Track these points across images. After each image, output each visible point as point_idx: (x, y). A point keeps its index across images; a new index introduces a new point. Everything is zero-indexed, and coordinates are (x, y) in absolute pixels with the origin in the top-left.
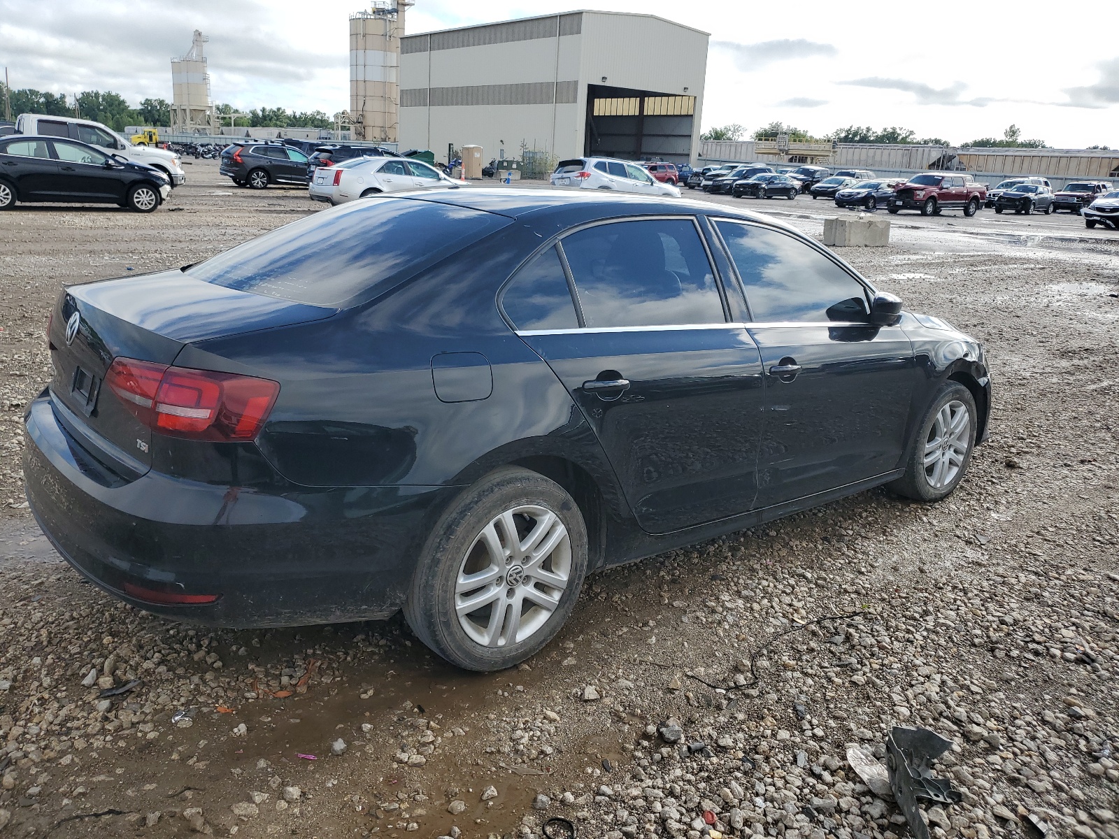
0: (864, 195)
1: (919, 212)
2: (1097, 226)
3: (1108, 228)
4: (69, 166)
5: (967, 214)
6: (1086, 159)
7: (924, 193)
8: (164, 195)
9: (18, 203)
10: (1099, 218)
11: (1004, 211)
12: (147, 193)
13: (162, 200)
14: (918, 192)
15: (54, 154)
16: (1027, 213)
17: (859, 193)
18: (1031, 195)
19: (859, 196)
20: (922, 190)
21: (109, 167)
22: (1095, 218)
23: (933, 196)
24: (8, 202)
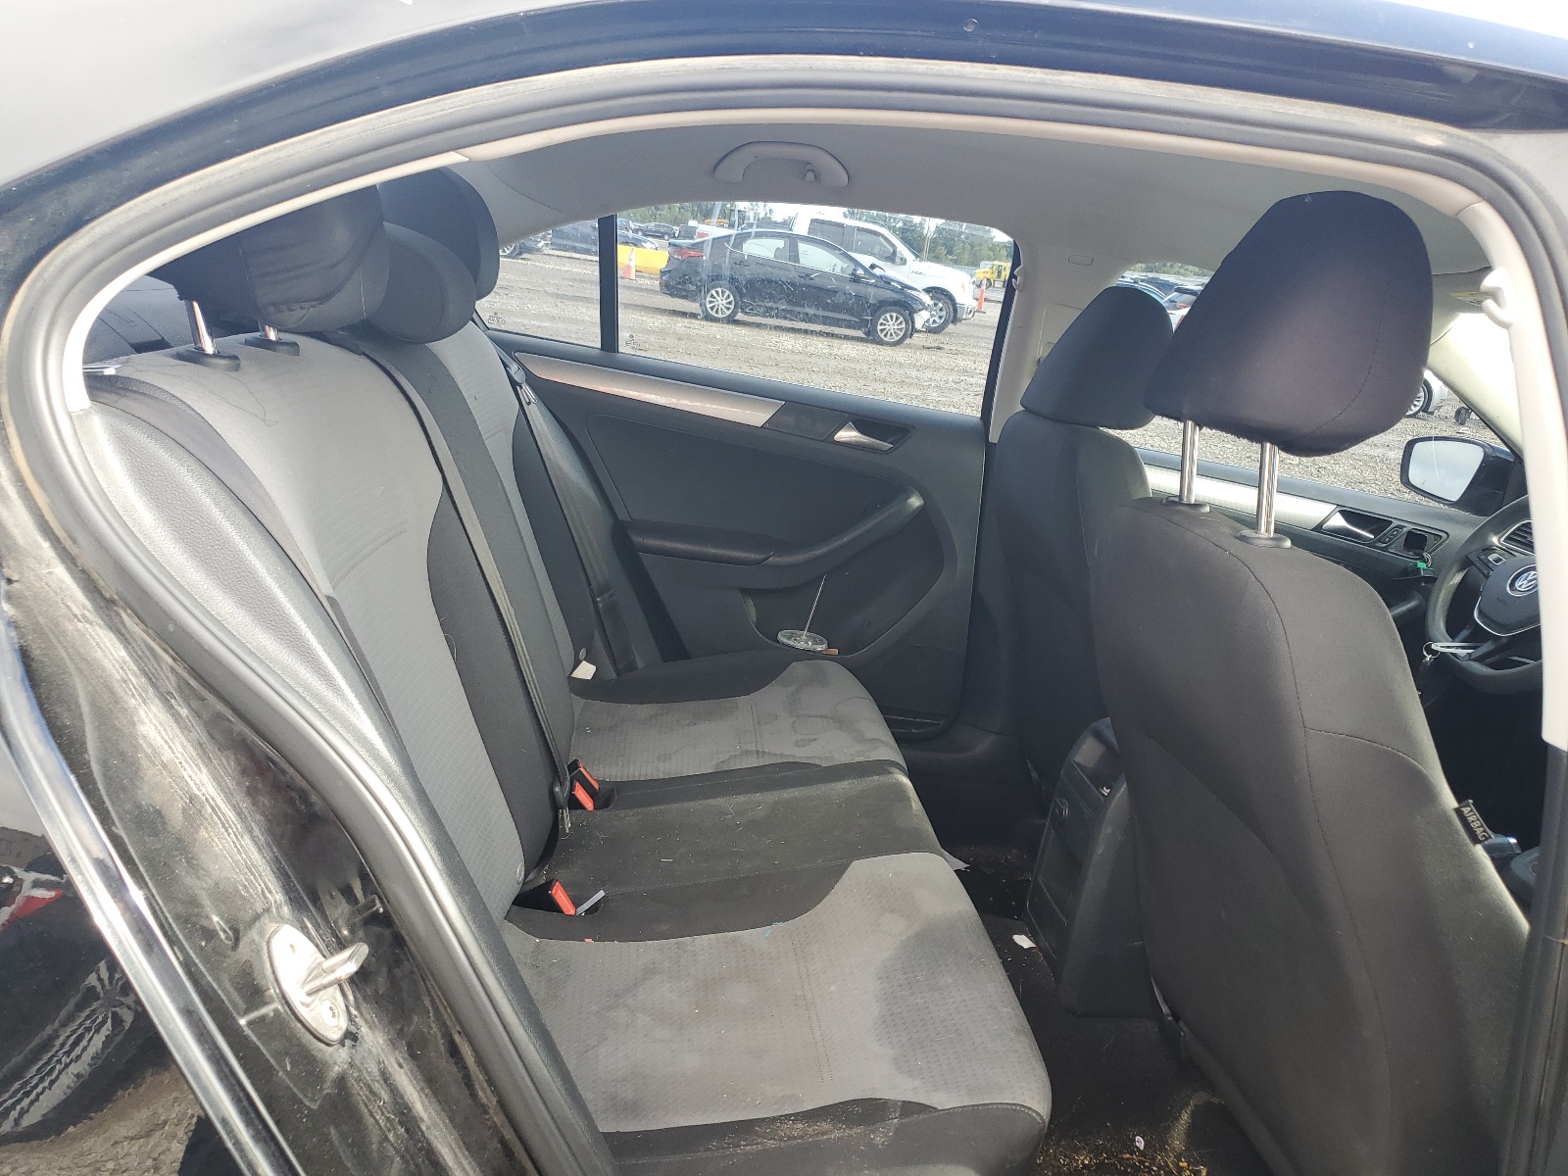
4: (807, 274)
8: (919, 325)
9: (740, 316)
12: (897, 319)
13: (914, 330)
15: (795, 257)
21: (856, 279)
24: (728, 313)
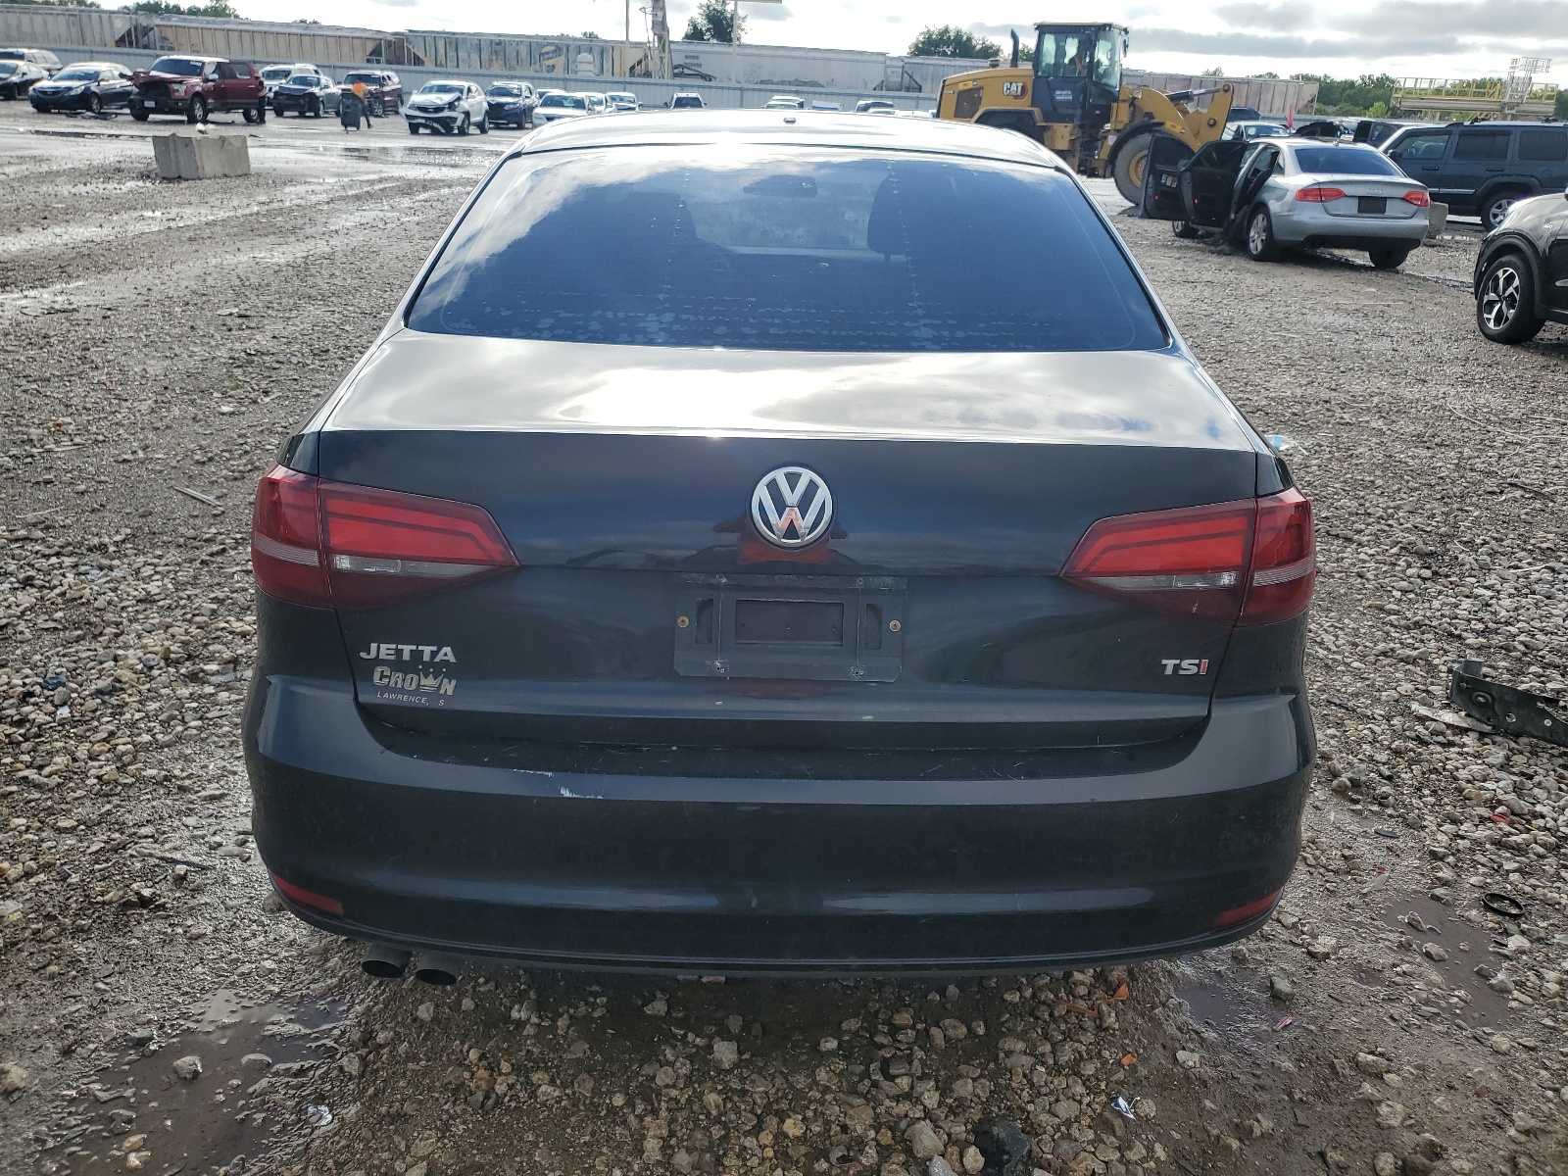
0: (79, 91)
1: (185, 118)
2: (422, 130)
3: (435, 132)
5: (249, 120)
6: (359, 41)
7: (184, 87)
10: (423, 121)
11: (286, 114)
14: (176, 87)
16: (317, 116)
17: (70, 89)
18: (315, 90)
19: (73, 93)
20: (181, 82)
22: (420, 121)
23: (197, 92)
